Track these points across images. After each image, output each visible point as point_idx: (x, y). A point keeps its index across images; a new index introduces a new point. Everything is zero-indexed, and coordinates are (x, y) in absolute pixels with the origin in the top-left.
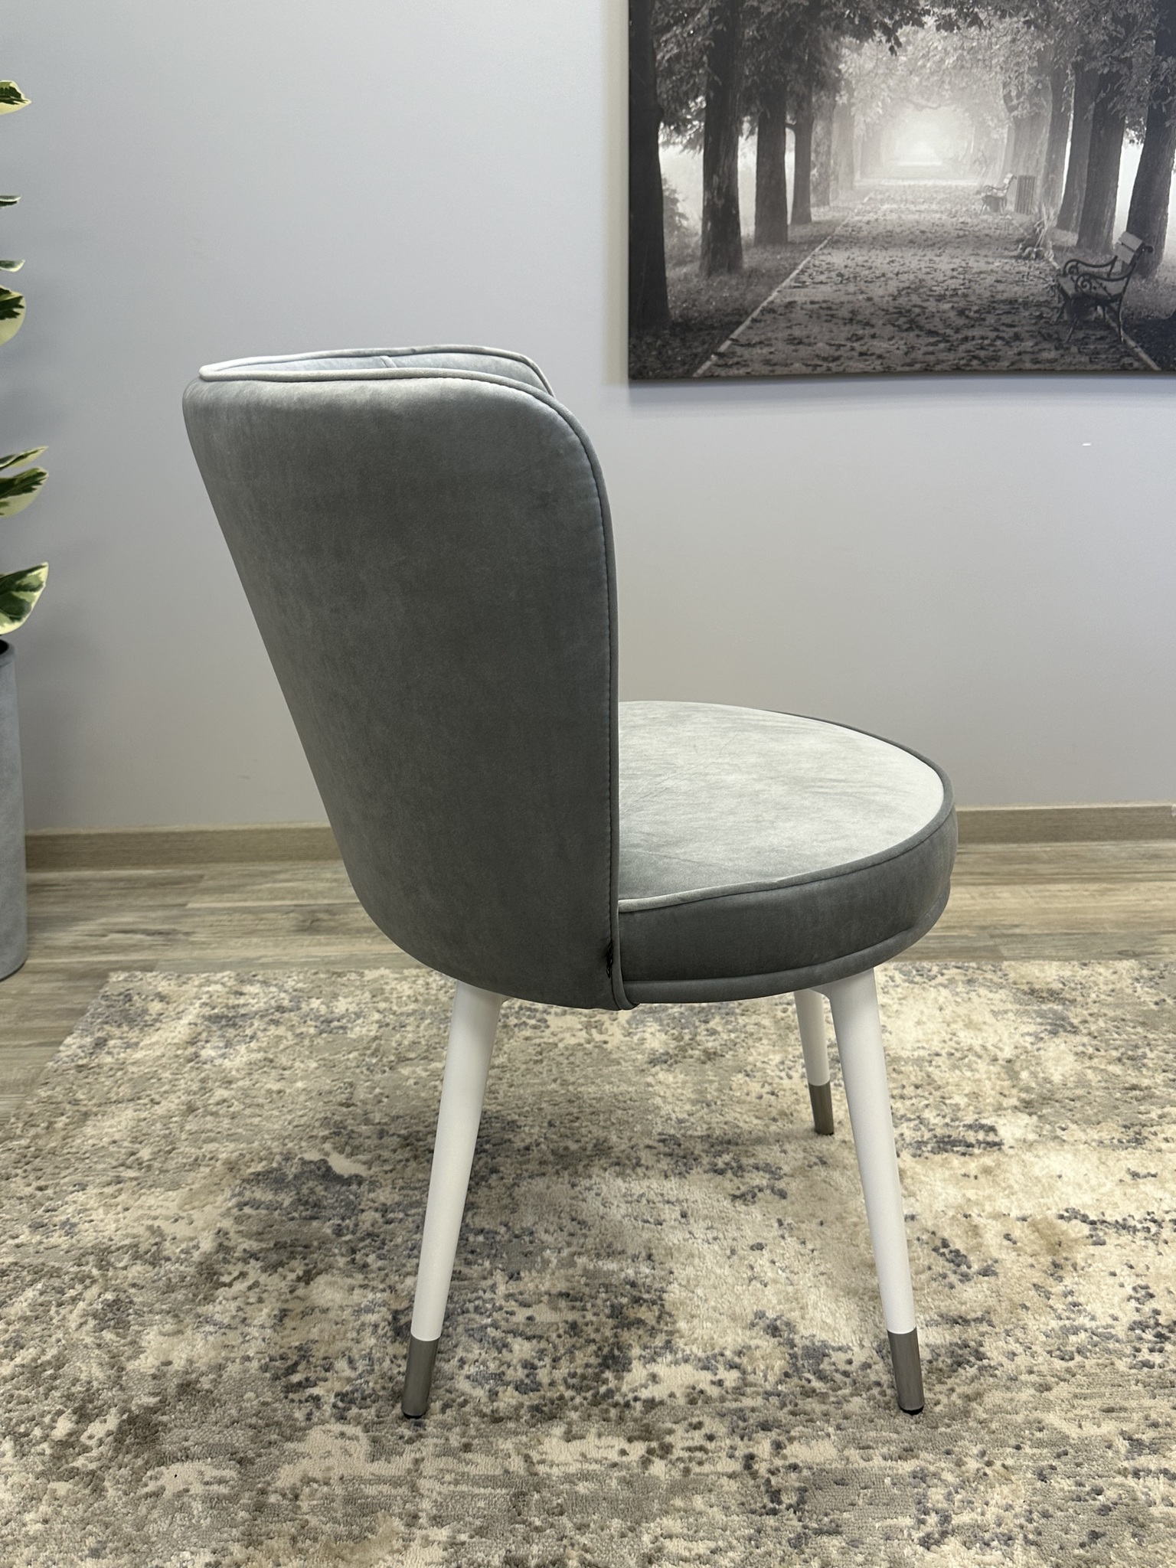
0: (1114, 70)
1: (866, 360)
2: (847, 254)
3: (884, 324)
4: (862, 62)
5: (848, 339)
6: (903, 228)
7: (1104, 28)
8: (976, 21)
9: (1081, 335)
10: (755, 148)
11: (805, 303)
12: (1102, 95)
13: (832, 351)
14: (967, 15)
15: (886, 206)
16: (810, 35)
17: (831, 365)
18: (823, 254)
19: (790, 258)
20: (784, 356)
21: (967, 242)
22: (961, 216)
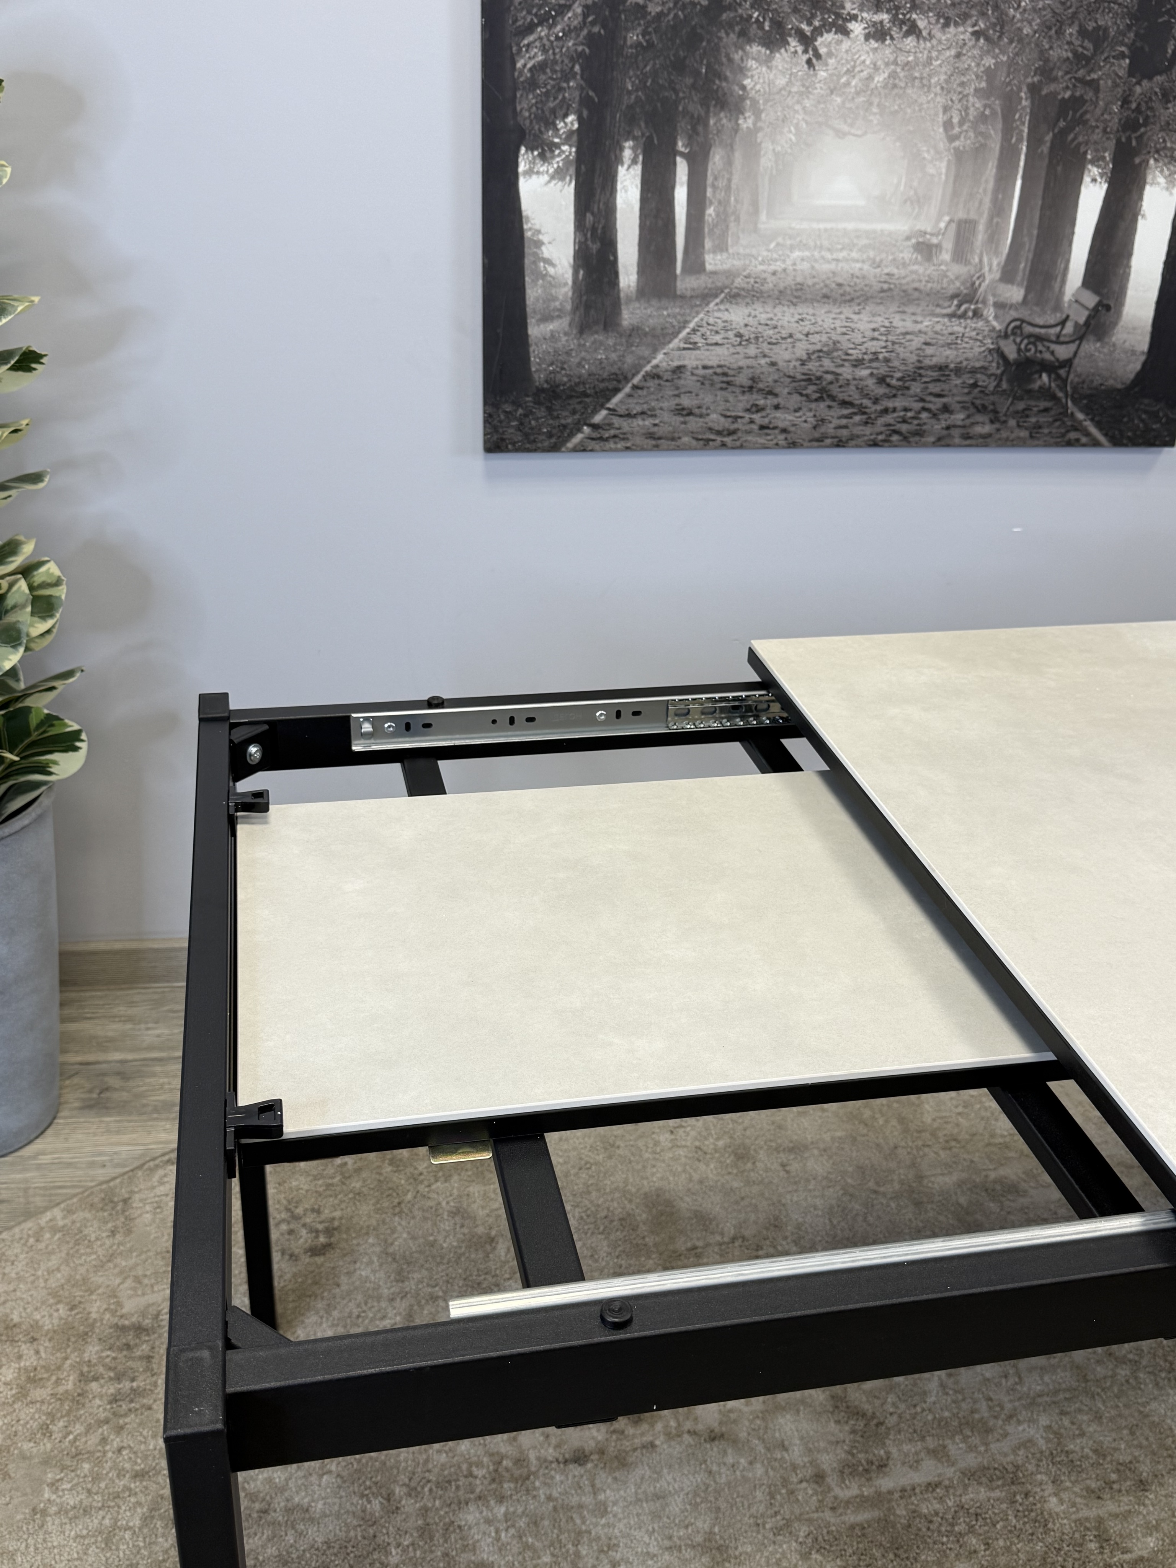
0: (1078, 94)
1: (767, 435)
2: (746, 311)
3: (789, 393)
4: (772, 76)
5: (747, 410)
6: (815, 280)
7: (1069, 43)
8: (913, 30)
9: (1021, 406)
10: (638, 181)
11: (697, 368)
12: (1062, 124)
13: (727, 424)
14: (903, 22)
15: (797, 254)
16: (709, 41)
17: (725, 439)
18: (719, 310)
19: (679, 314)
20: (671, 429)
21: (892, 297)
22: (886, 266)
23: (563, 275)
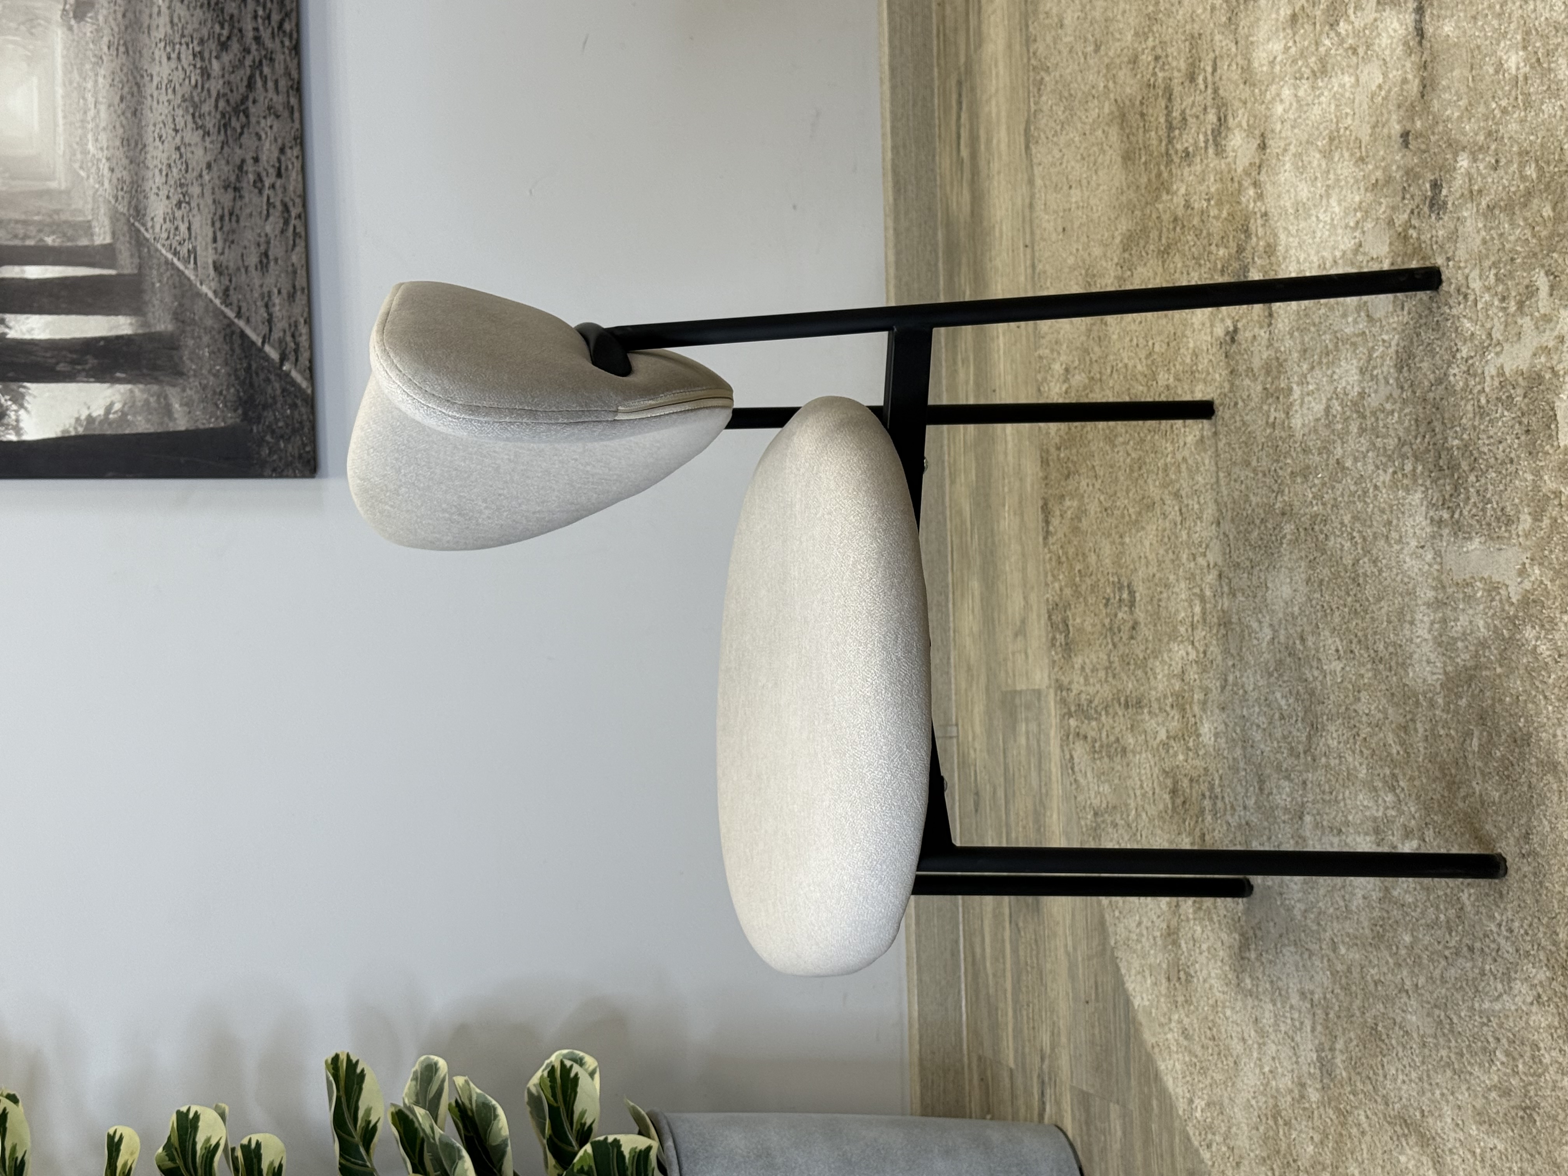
1: (287, 168)
2: (153, 197)
3: (241, 147)
5: (260, 192)
6: (118, 125)
10: (22, 317)
11: (216, 249)
13: (276, 214)
15: (90, 147)
17: (293, 215)
18: (153, 227)
19: (158, 270)
20: (283, 275)
21: (133, 40)
22: (101, 49)
23: (122, 394)
